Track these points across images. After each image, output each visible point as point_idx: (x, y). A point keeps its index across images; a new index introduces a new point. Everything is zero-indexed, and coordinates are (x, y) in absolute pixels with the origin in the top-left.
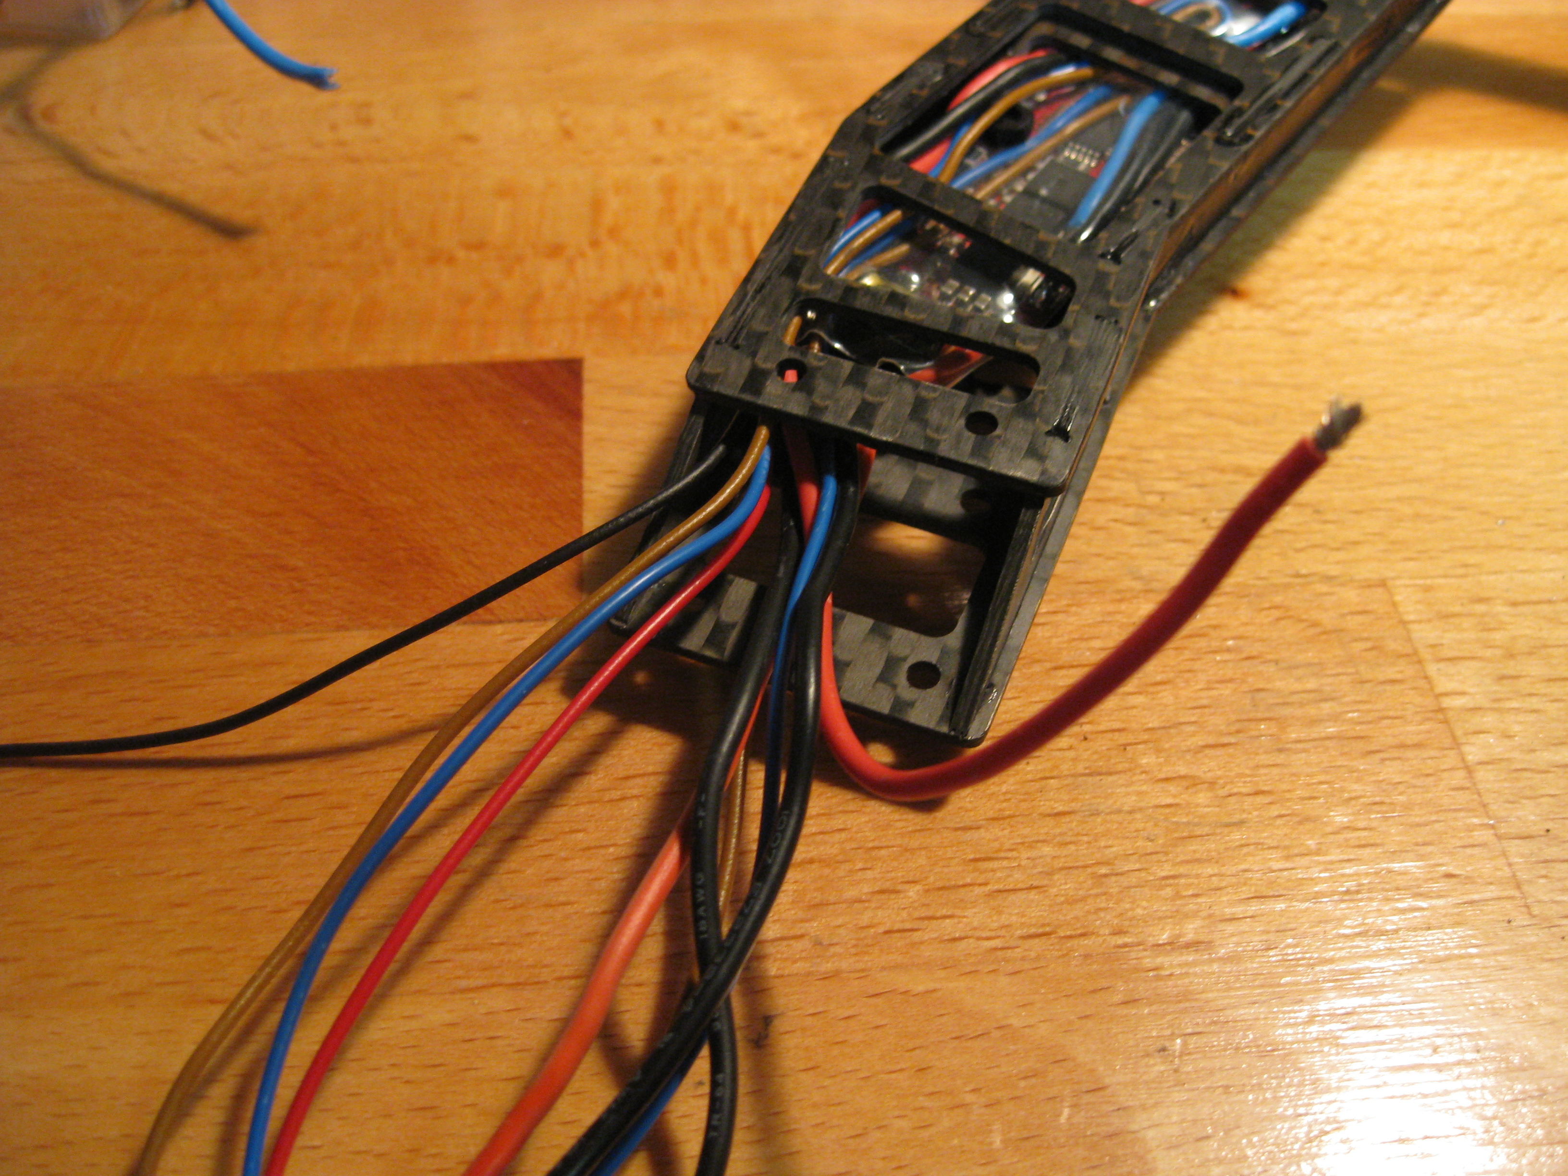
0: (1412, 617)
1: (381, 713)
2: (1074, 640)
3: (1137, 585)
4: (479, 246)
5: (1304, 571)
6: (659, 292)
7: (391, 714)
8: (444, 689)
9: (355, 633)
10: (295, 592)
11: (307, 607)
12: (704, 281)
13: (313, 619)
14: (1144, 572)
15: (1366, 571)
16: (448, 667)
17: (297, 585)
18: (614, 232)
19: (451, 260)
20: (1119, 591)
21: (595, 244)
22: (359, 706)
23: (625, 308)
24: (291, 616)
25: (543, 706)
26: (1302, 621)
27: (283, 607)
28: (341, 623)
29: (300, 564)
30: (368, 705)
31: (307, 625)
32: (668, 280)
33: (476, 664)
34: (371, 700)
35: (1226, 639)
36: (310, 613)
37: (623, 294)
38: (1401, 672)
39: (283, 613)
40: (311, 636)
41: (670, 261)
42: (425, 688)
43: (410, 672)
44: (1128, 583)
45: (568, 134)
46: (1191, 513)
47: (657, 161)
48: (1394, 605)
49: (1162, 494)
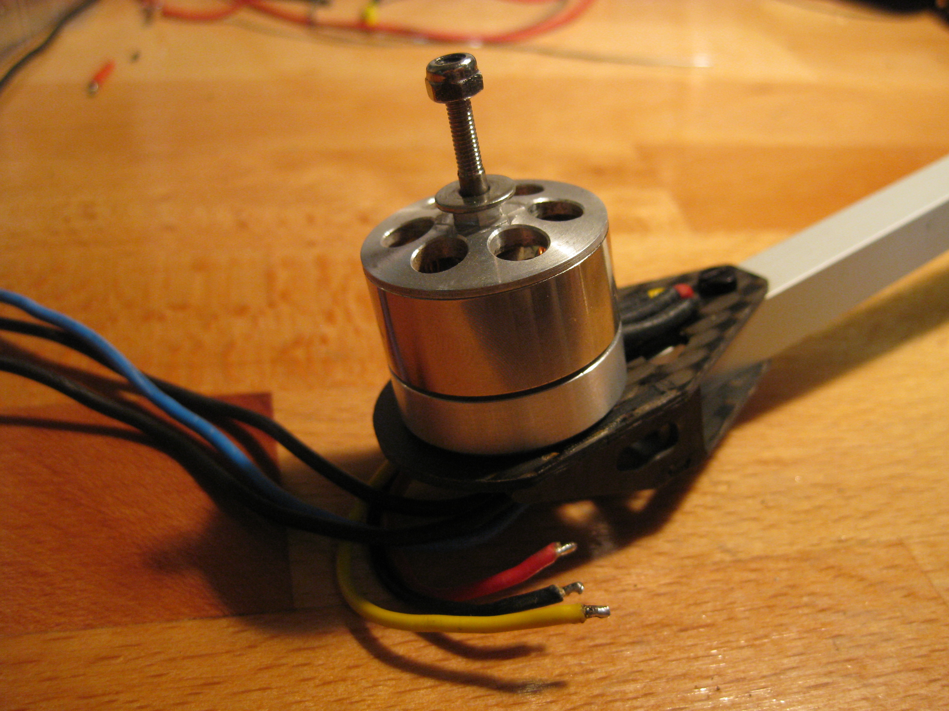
0: (929, 568)
1: (127, 705)
2: (690, 605)
3: (727, 558)
4: (183, 307)
5: (843, 537)
6: (324, 340)
7: (136, 705)
8: (181, 680)
9: (99, 631)
10: (46, 595)
11: (57, 608)
12: (357, 331)
13: (63, 620)
14: (730, 545)
15: (886, 535)
16: (184, 658)
17: (48, 589)
18: (285, 296)
19: (162, 318)
20: (715, 563)
21: (272, 305)
22: (107, 699)
23: (300, 353)
24: (43, 617)
25: (269, 691)
26: (852, 577)
27: (35, 609)
28: (87, 622)
29: (50, 570)
30: (116, 697)
31: (58, 625)
32: (330, 331)
33: (206, 655)
34: (117, 693)
35: (801, 596)
36: (59, 614)
37: (298, 342)
38: (933, 612)
39: (35, 614)
40: (62, 634)
41: (330, 317)
42: (164, 679)
43: (152, 665)
44: (718, 556)
45: (243, 225)
46: (752, 497)
47: (312, 244)
48: (913, 558)
49: (729, 483)
